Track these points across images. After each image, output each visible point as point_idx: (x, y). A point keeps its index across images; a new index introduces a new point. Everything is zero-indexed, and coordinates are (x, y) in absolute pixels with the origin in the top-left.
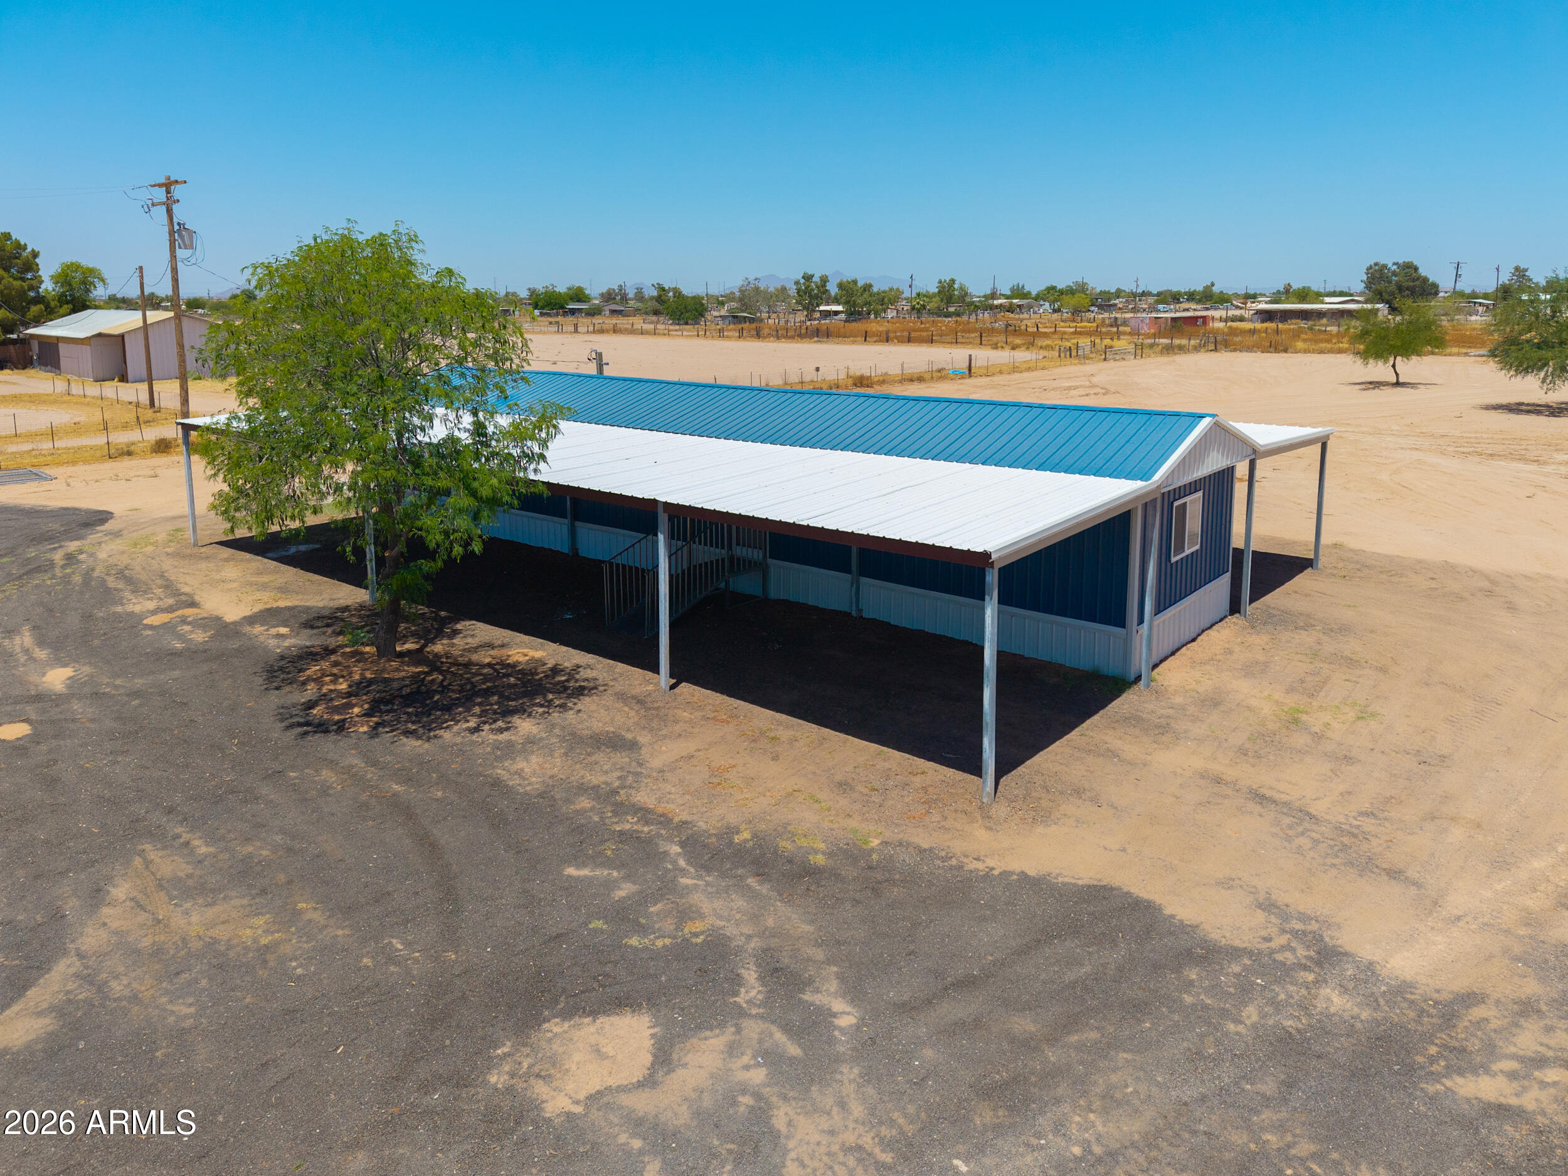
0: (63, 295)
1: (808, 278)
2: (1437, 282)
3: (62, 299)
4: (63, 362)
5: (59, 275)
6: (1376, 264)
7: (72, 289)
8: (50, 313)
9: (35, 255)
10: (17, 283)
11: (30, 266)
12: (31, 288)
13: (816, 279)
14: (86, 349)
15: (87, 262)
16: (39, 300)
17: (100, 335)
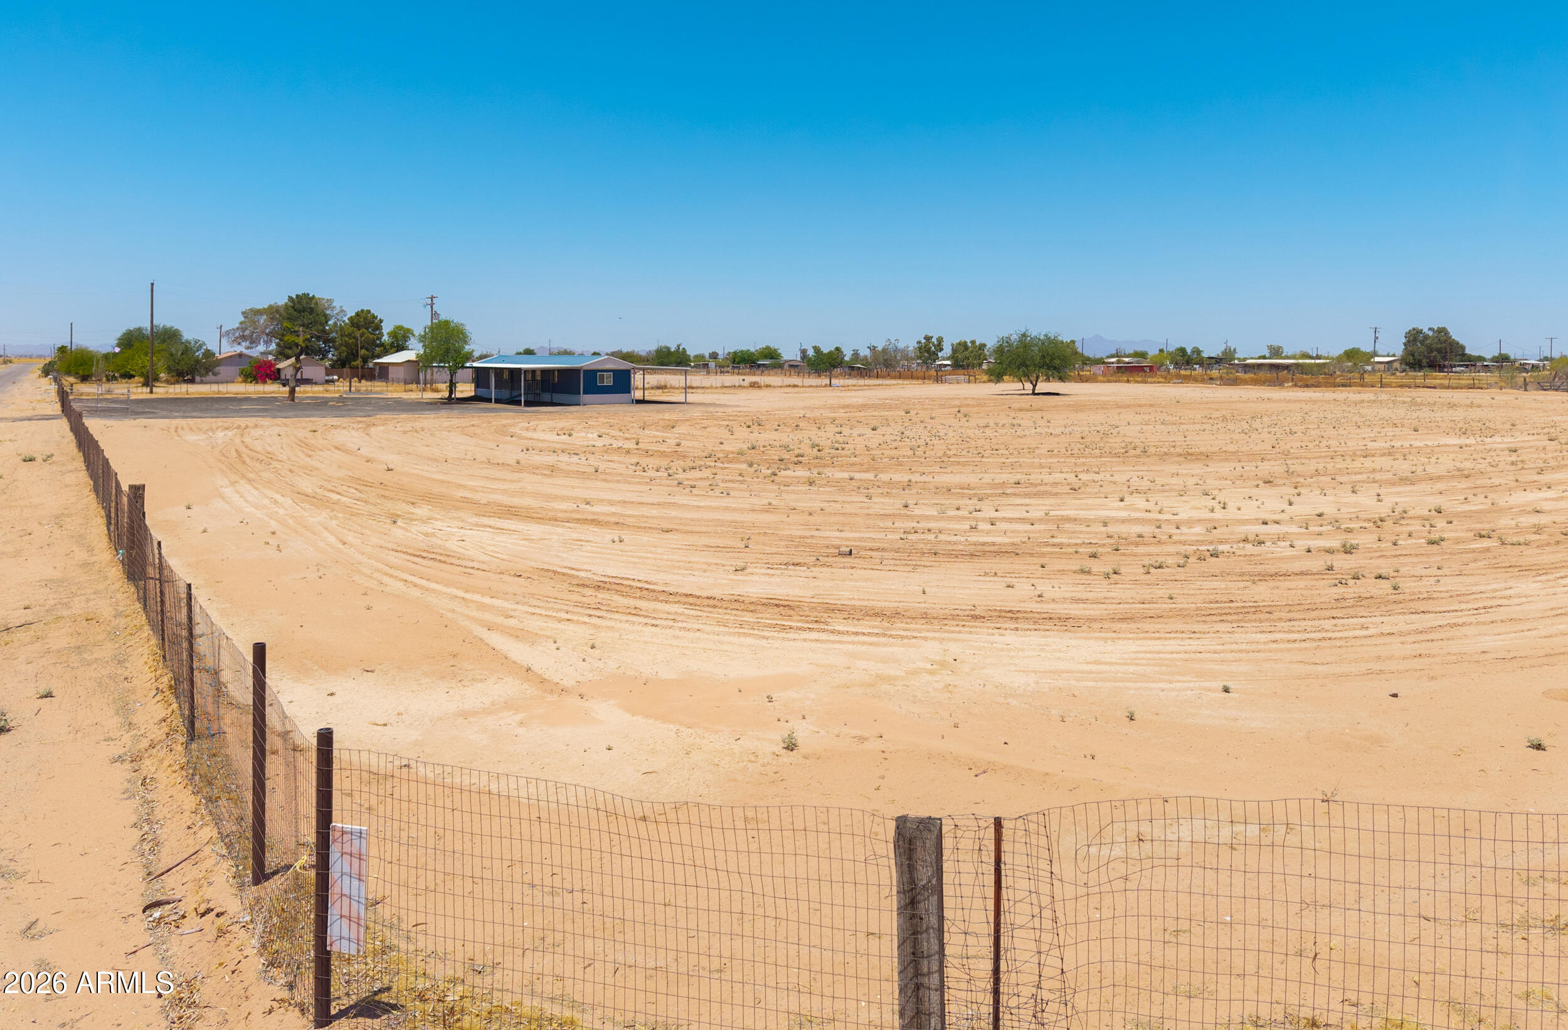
0: (393, 343)
1: (928, 339)
2: (1465, 344)
3: (392, 345)
4: (390, 376)
5: (392, 332)
6: (1414, 329)
7: (397, 340)
8: (386, 352)
9: (381, 321)
10: (372, 336)
11: (378, 327)
12: (378, 339)
13: (934, 340)
14: (401, 369)
15: (406, 326)
16: (382, 345)
17: (409, 361)
